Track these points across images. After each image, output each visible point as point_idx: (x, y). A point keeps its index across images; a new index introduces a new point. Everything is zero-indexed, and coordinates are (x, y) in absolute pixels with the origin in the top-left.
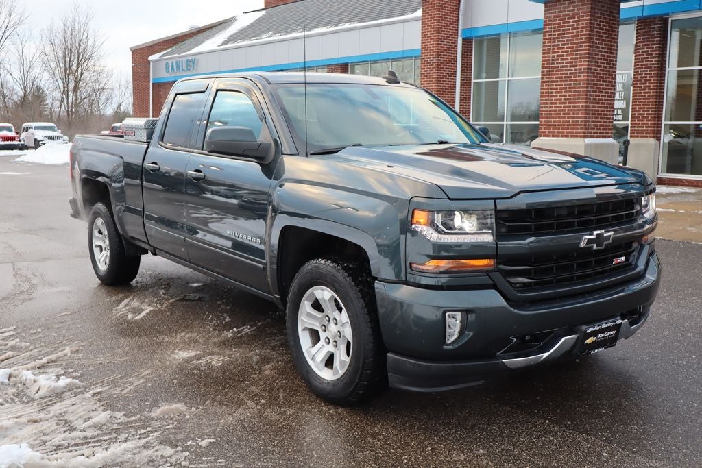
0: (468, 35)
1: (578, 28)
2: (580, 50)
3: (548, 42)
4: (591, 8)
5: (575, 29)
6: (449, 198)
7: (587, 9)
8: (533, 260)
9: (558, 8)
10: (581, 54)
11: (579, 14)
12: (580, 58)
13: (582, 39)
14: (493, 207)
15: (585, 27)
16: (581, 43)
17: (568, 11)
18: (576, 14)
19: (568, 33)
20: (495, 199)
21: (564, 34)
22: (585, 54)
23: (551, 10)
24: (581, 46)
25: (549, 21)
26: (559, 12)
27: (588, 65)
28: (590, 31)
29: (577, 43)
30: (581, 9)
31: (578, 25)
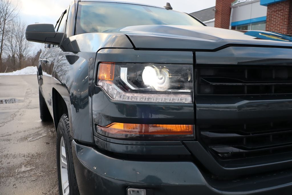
0: (234, 25)
1: (283, 15)
2: (284, 25)
3: (269, 23)
4: (289, 6)
5: (281, 16)
6: (135, 48)
7: (288, 6)
8: (245, 128)
9: (273, 7)
10: (284, 27)
11: (283, 9)
12: (284, 28)
13: (285, 20)
14: (191, 61)
15: (286, 15)
16: (284, 22)
17: (278, 8)
18: (282, 9)
19: (278, 18)
20: (194, 51)
21: (276, 18)
22: (286, 26)
23: (270, 8)
24: (284, 23)
25: (270, 13)
26: (274, 9)
27: (287, 31)
28: (289, 16)
29: (282, 22)
30: (285, 7)
31: (283, 14)
